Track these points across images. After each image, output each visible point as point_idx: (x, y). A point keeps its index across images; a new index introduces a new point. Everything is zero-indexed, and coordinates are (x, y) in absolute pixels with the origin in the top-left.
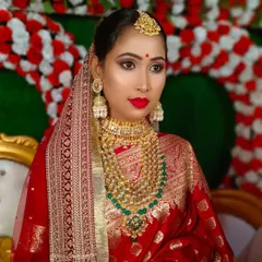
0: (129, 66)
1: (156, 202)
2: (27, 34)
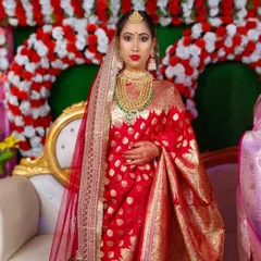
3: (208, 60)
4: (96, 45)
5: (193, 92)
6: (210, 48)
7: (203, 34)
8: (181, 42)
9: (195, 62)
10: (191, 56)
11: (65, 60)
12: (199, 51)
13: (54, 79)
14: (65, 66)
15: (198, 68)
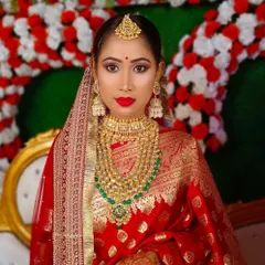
0: (113, 69)
1: (141, 195)
2: (91, 31)
3: (243, 56)
4: (76, 41)
5: (219, 106)
6: (247, 37)
7: (235, 17)
8: (201, 31)
9: (222, 61)
10: (217, 52)
11: (34, 64)
12: (229, 45)
13: (21, 90)
14: (36, 72)
15: (228, 70)
